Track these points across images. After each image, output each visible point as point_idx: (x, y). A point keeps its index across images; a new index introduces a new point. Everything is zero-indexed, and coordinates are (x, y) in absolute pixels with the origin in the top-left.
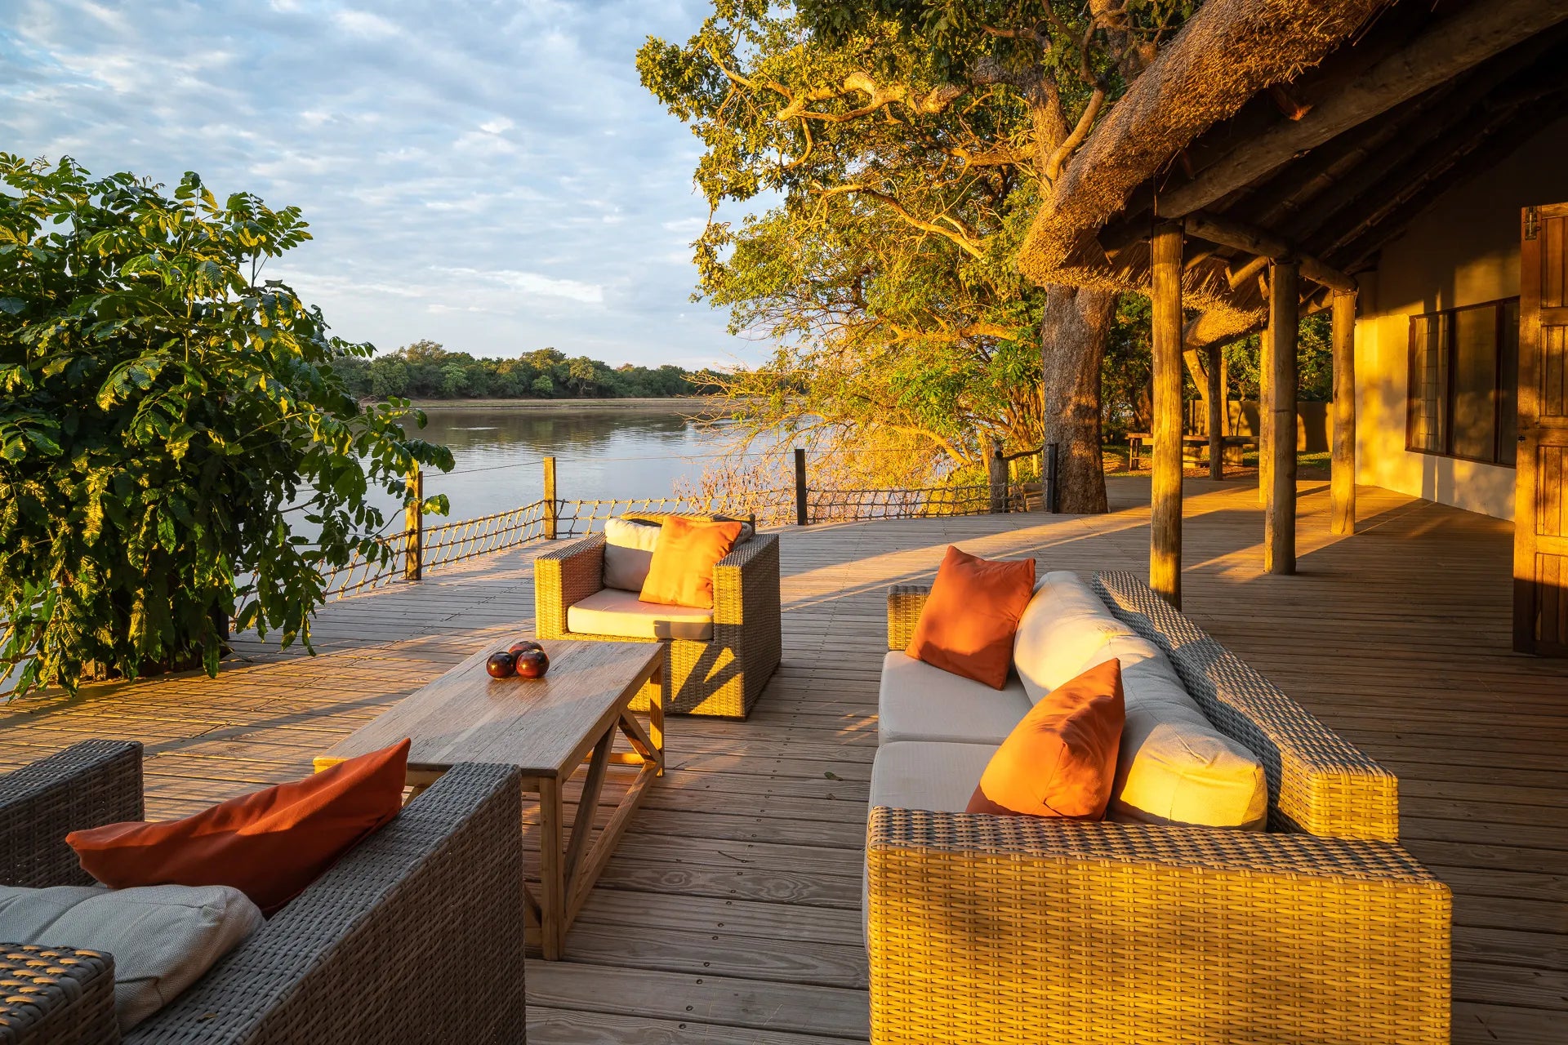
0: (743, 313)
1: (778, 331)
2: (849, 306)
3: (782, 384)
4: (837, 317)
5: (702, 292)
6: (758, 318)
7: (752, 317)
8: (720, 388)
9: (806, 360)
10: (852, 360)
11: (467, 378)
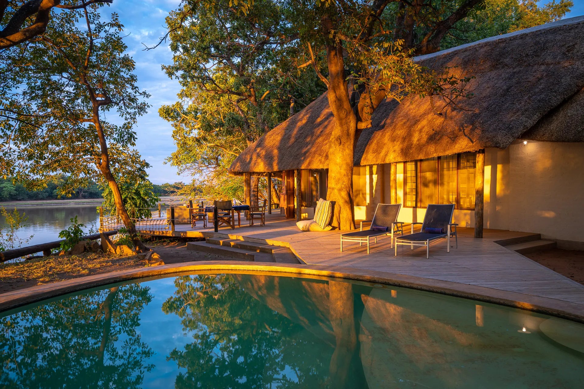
0: (182, 169)
1: (193, 174)
2: (214, 166)
3: (195, 190)
4: (211, 169)
5: (167, 161)
6: (187, 170)
7: (184, 170)
8: (175, 191)
9: (201, 182)
10: (215, 182)
11: (15, 190)
